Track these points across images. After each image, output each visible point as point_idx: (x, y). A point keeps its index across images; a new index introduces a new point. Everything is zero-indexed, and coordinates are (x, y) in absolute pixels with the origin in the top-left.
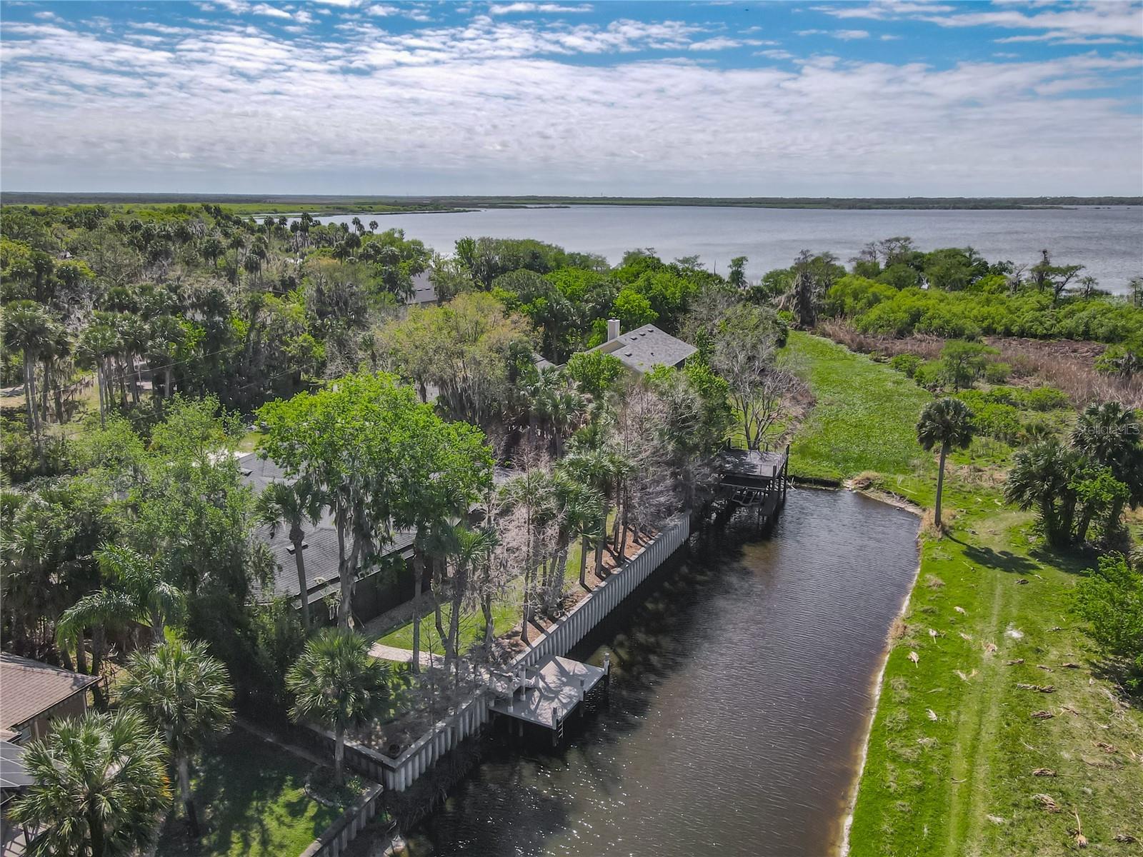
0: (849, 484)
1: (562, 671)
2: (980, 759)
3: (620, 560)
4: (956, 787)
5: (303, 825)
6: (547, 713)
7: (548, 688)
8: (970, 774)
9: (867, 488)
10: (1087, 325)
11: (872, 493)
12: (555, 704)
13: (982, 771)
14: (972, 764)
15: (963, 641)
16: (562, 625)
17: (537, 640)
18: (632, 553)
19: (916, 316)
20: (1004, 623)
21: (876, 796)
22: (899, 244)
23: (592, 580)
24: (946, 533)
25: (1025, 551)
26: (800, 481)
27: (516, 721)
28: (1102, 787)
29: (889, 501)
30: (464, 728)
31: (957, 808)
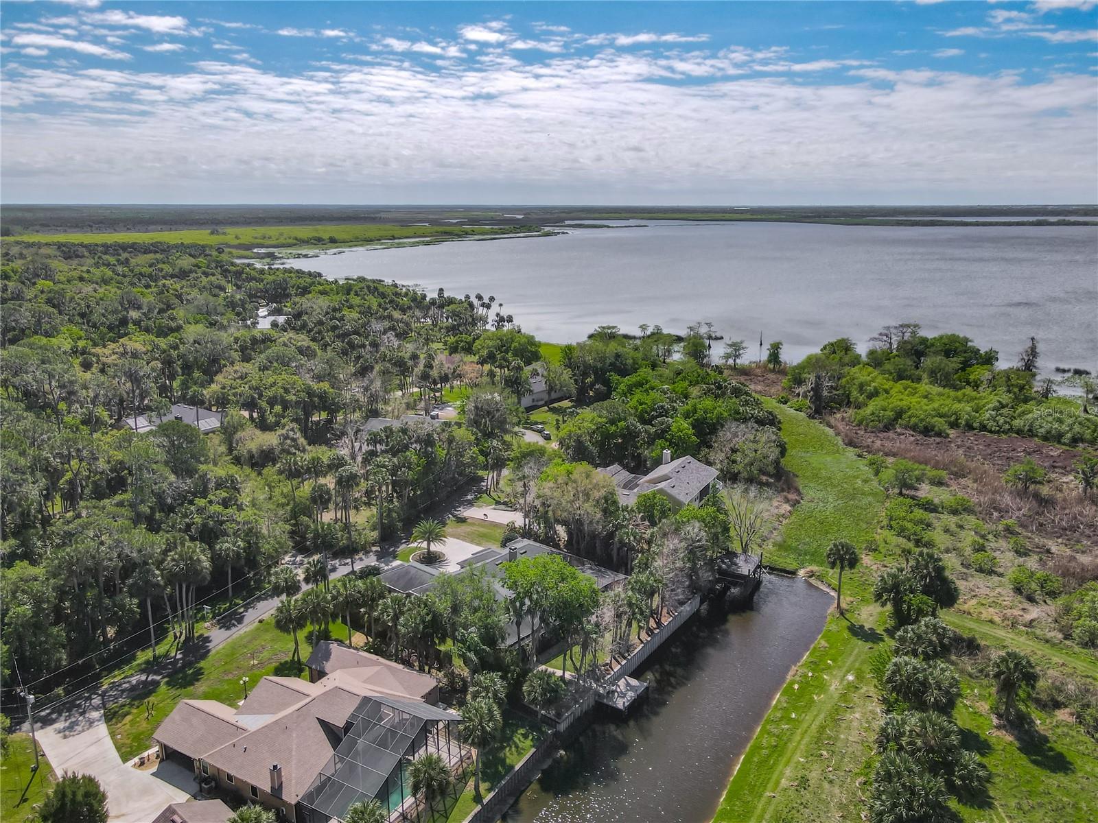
0: (801, 573)
1: (628, 684)
2: (806, 736)
3: (659, 624)
4: (791, 746)
5: (528, 742)
6: (621, 703)
7: (622, 692)
8: (799, 742)
9: (811, 577)
10: (1031, 425)
11: (813, 581)
12: (625, 700)
13: (804, 742)
14: (802, 738)
15: (824, 679)
16: (628, 660)
17: (617, 668)
18: (666, 621)
19: (899, 414)
20: (848, 671)
21: (757, 748)
22: (910, 330)
23: (644, 636)
24: (842, 614)
25: (883, 628)
26: (772, 569)
27: (608, 706)
28: (850, 750)
29: (822, 587)
30: (585, 707)
31: (788, 754)
